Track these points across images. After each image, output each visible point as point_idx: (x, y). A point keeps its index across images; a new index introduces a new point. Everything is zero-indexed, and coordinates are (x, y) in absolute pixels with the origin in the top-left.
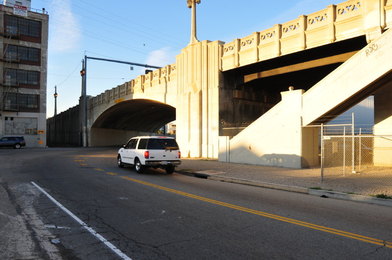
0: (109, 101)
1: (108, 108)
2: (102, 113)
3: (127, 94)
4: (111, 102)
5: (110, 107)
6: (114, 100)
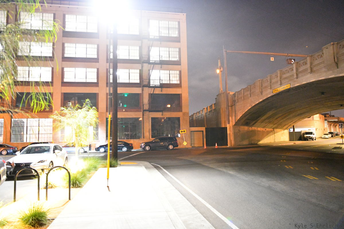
0: (262, 93)
1: (261, 100)
2: (250, 108)
3: (297, 78)
4: (264, 93)
5: (264, 99)
6: (270, 89)
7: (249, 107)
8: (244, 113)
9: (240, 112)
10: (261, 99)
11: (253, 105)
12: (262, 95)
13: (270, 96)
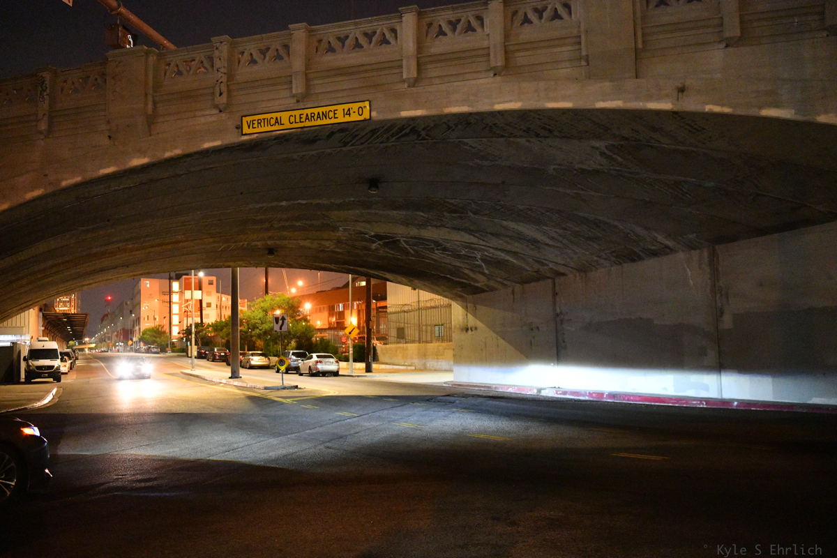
1: (139, 162)
2: (35, 194)
4: (167, 127)
5: (168, 155)
6: (217, 111)
11: (64, 184)
12: (150, 135)
13: (218, 143)
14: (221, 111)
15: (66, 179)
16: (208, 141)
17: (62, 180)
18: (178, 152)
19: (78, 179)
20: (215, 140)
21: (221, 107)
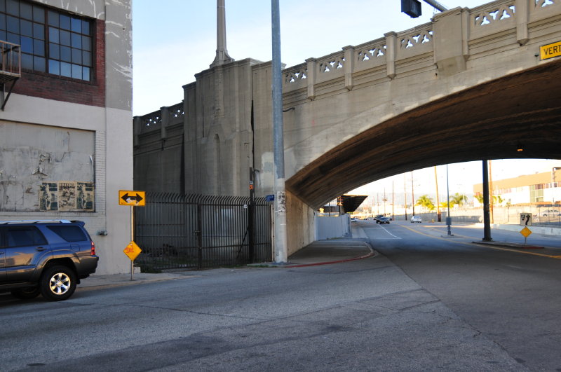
2: (387, 117)
5: (480, 82)
6: (518, 45)
7: (386, 114)
8: (349, 137)
9: (324, 133)
10: (460, 83)
11: (407, 109)
12: (466, 69)
13: (520, 69)
14: (521, 45)
15: (408, 106)
16: (512, 68)
17: (404, 107)
18: (488, 79)
19: (415, 105)
20: (517, 67)
21: (522, 42)
